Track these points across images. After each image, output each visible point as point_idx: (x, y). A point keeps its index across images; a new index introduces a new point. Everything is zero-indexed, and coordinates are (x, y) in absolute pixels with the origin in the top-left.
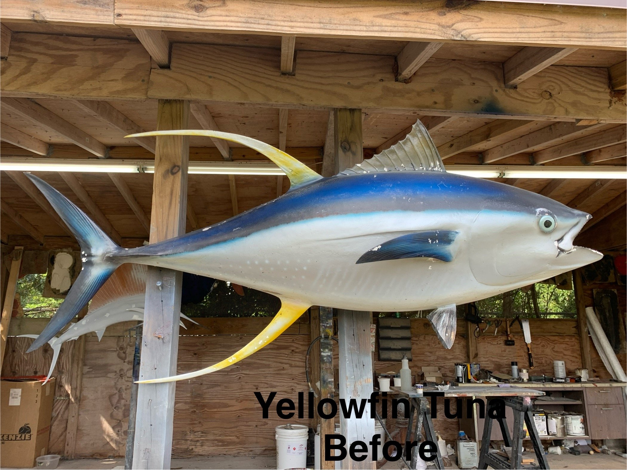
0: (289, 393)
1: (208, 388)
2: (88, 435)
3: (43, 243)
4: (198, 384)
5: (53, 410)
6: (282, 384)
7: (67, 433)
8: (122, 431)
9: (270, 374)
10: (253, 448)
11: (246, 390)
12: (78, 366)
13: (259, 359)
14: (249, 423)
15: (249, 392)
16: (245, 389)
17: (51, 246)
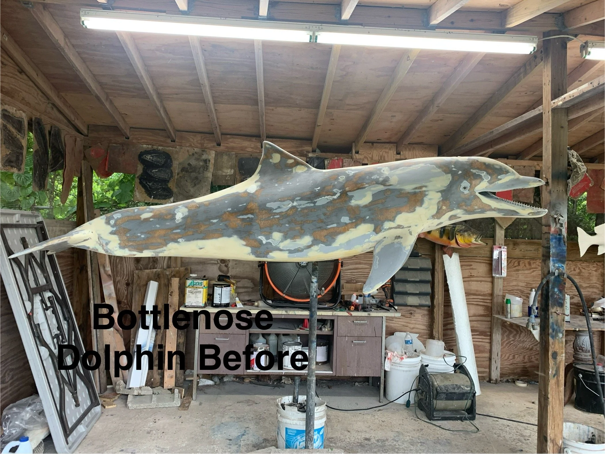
3: (129, 136)
17: (139, 140)
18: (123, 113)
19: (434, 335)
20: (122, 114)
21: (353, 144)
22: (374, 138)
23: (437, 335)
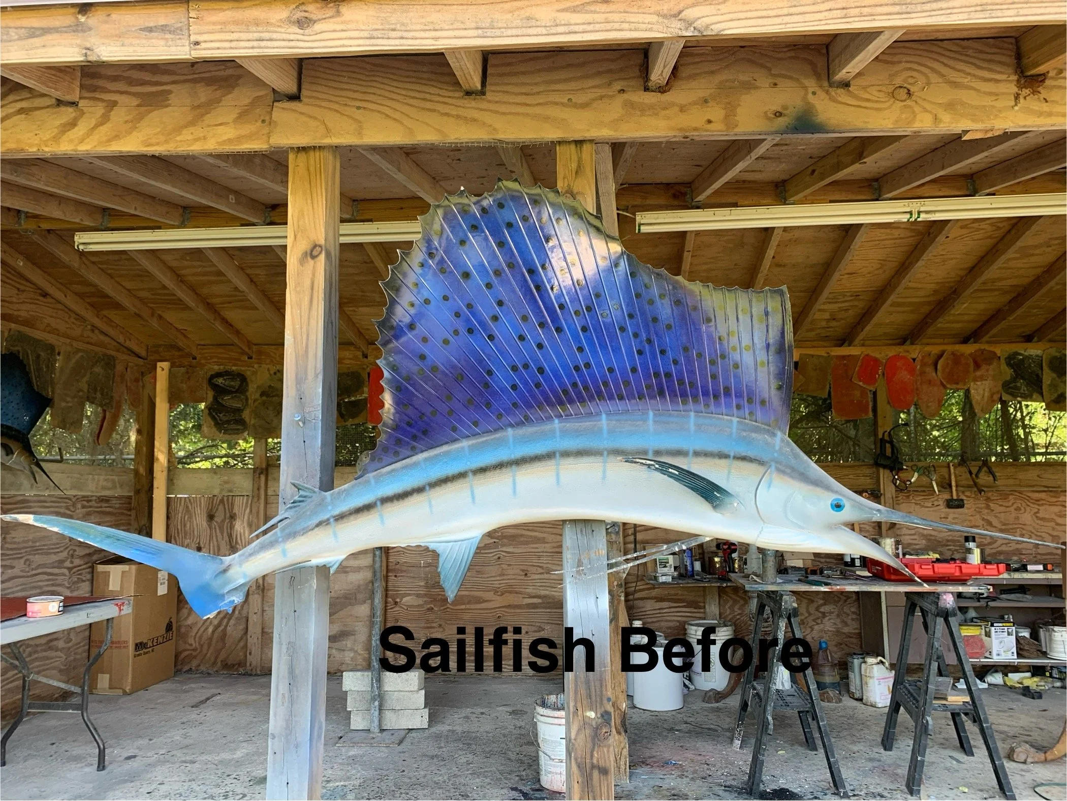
3: (195, 355)
7: (249, 637)
9: (546, 552)
11: (509, 577)
15: (514, 579)
16: (507, 575)
17: (207, 360)
18: (181, 329)
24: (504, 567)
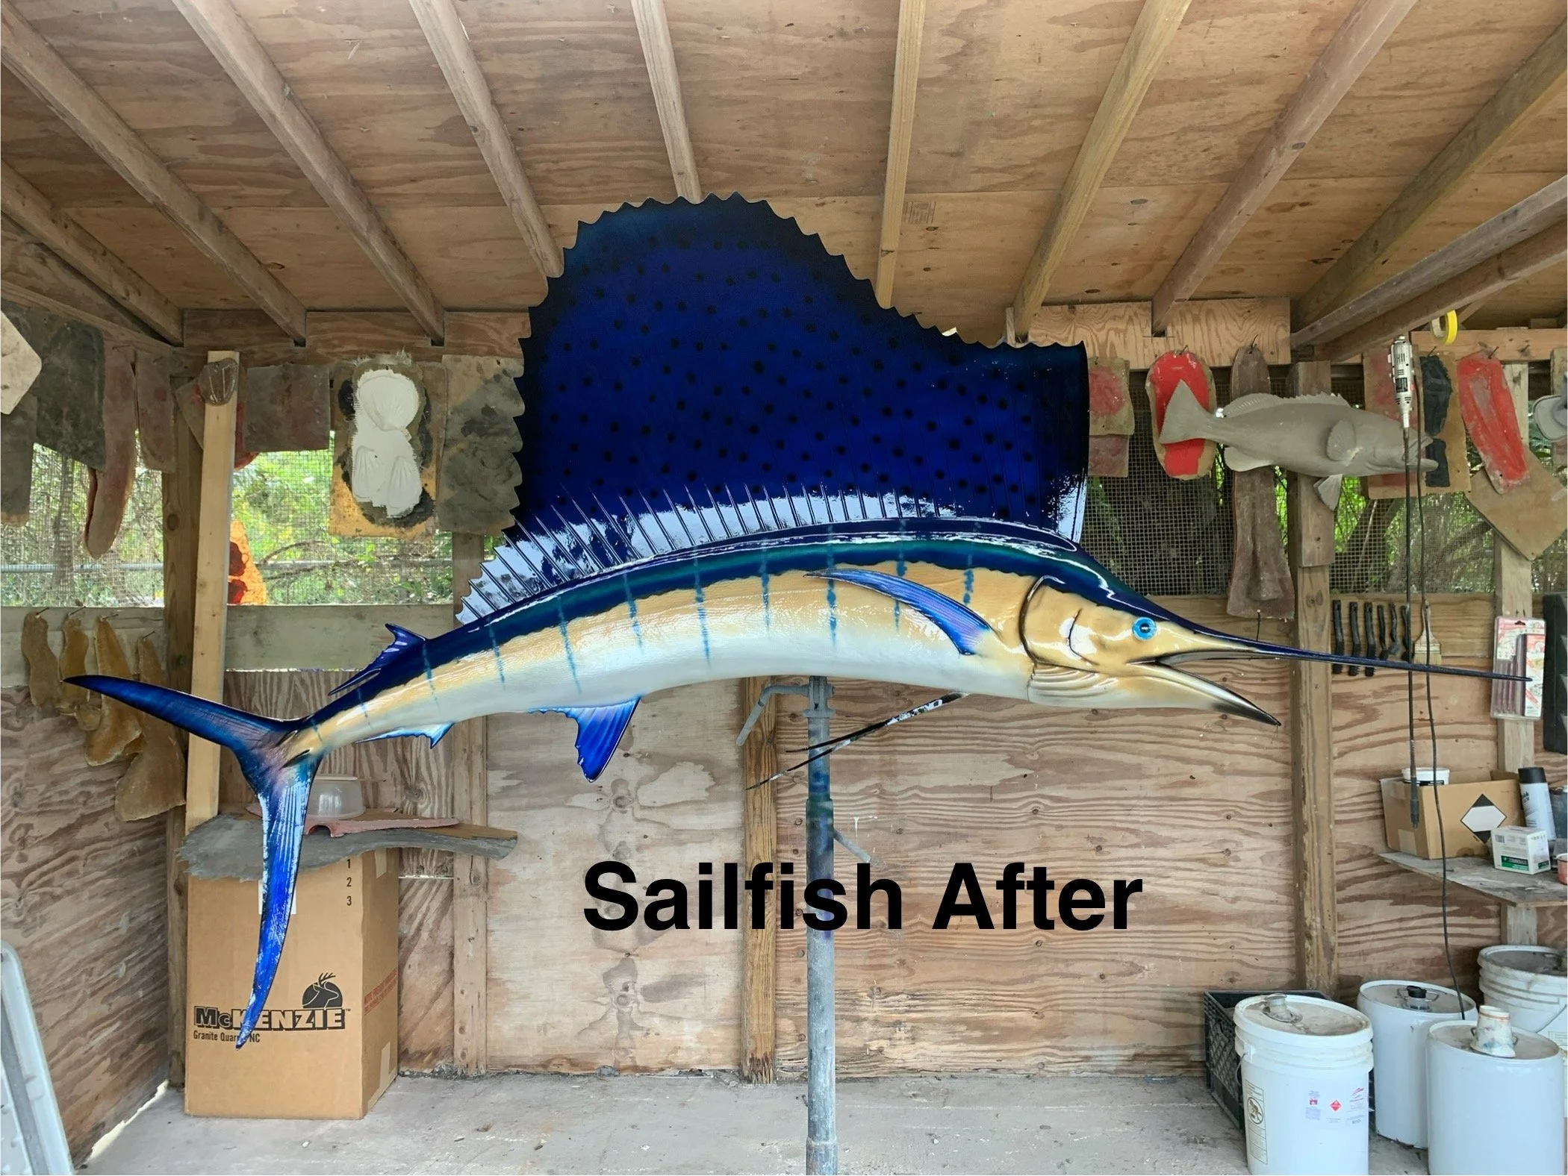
0: (1215, 865)
1: (922, 846)
2: (525, 997)
3: (303, 335)
4: (888, 829)
5: (400, 914)
6: (1189, 833)
7: (457, 992)
8: (638, 987)
9: (1145, 798)
10: (1093, 1049)
11: (1059, 854)
12: (470, 769)
13: (1102, 748)
14: (1077, 968)
15: (1070, 859)
16: (1054, 849)
17: (335, 346)
18: (269, 262)
19: (1308, 922)
20: (269, 265)
21: (1009, 311)
22: (1074, 288)
23: (1318, 919)
24: (1049, 831)
